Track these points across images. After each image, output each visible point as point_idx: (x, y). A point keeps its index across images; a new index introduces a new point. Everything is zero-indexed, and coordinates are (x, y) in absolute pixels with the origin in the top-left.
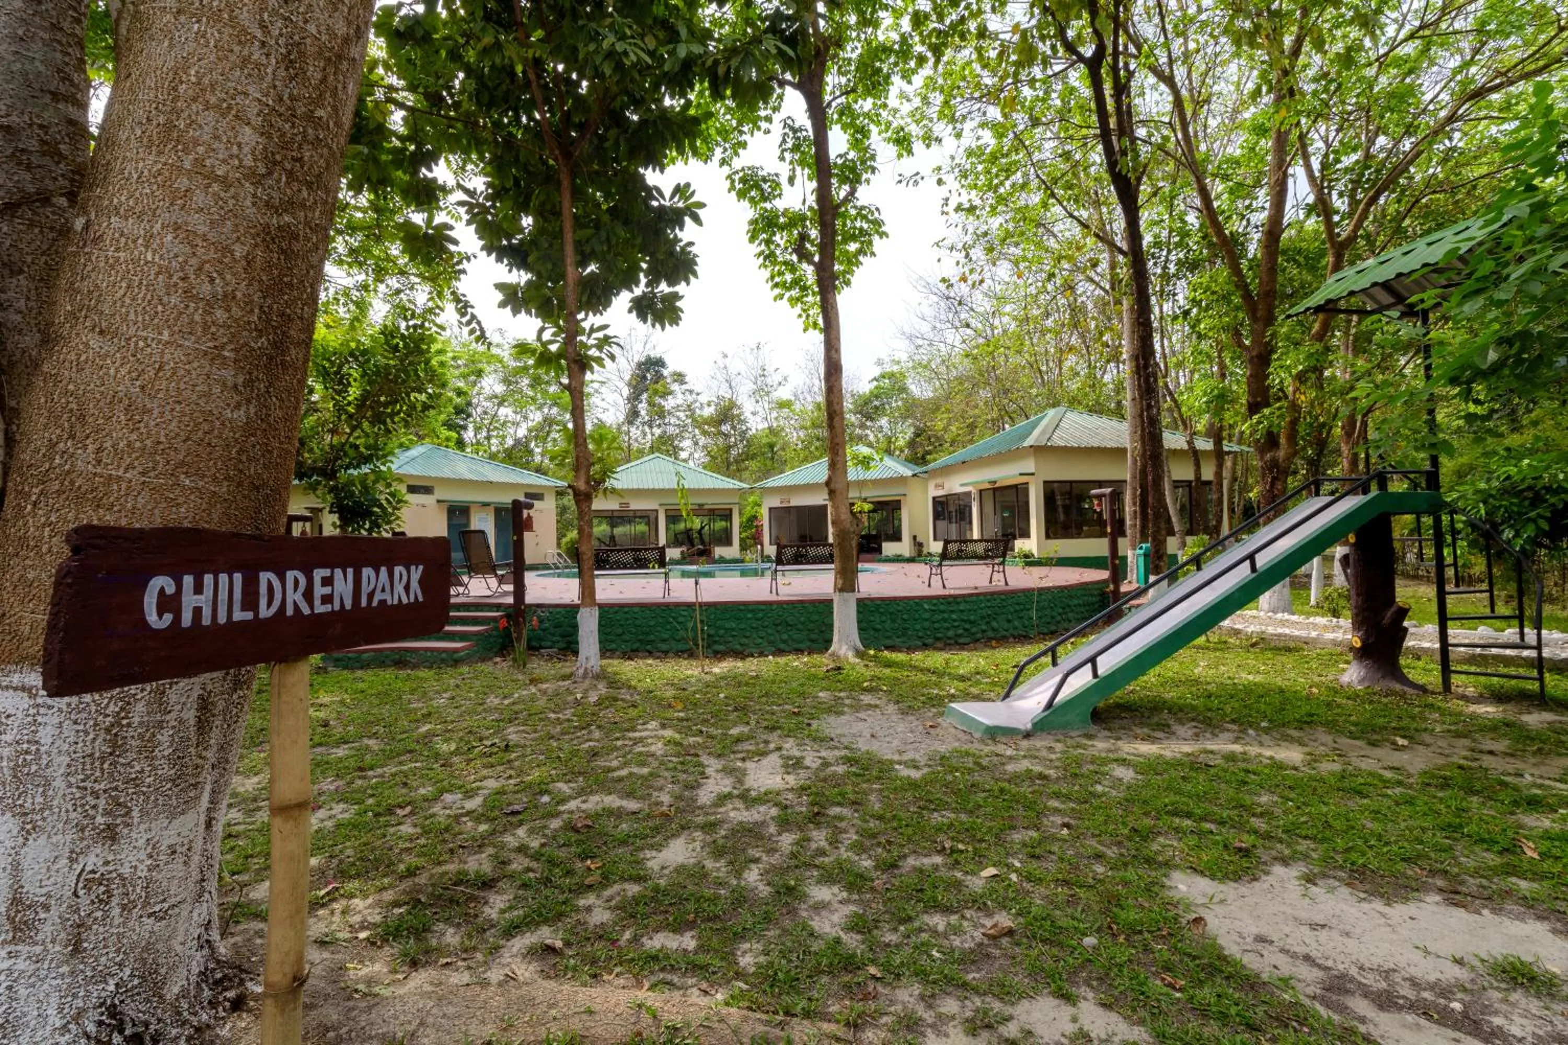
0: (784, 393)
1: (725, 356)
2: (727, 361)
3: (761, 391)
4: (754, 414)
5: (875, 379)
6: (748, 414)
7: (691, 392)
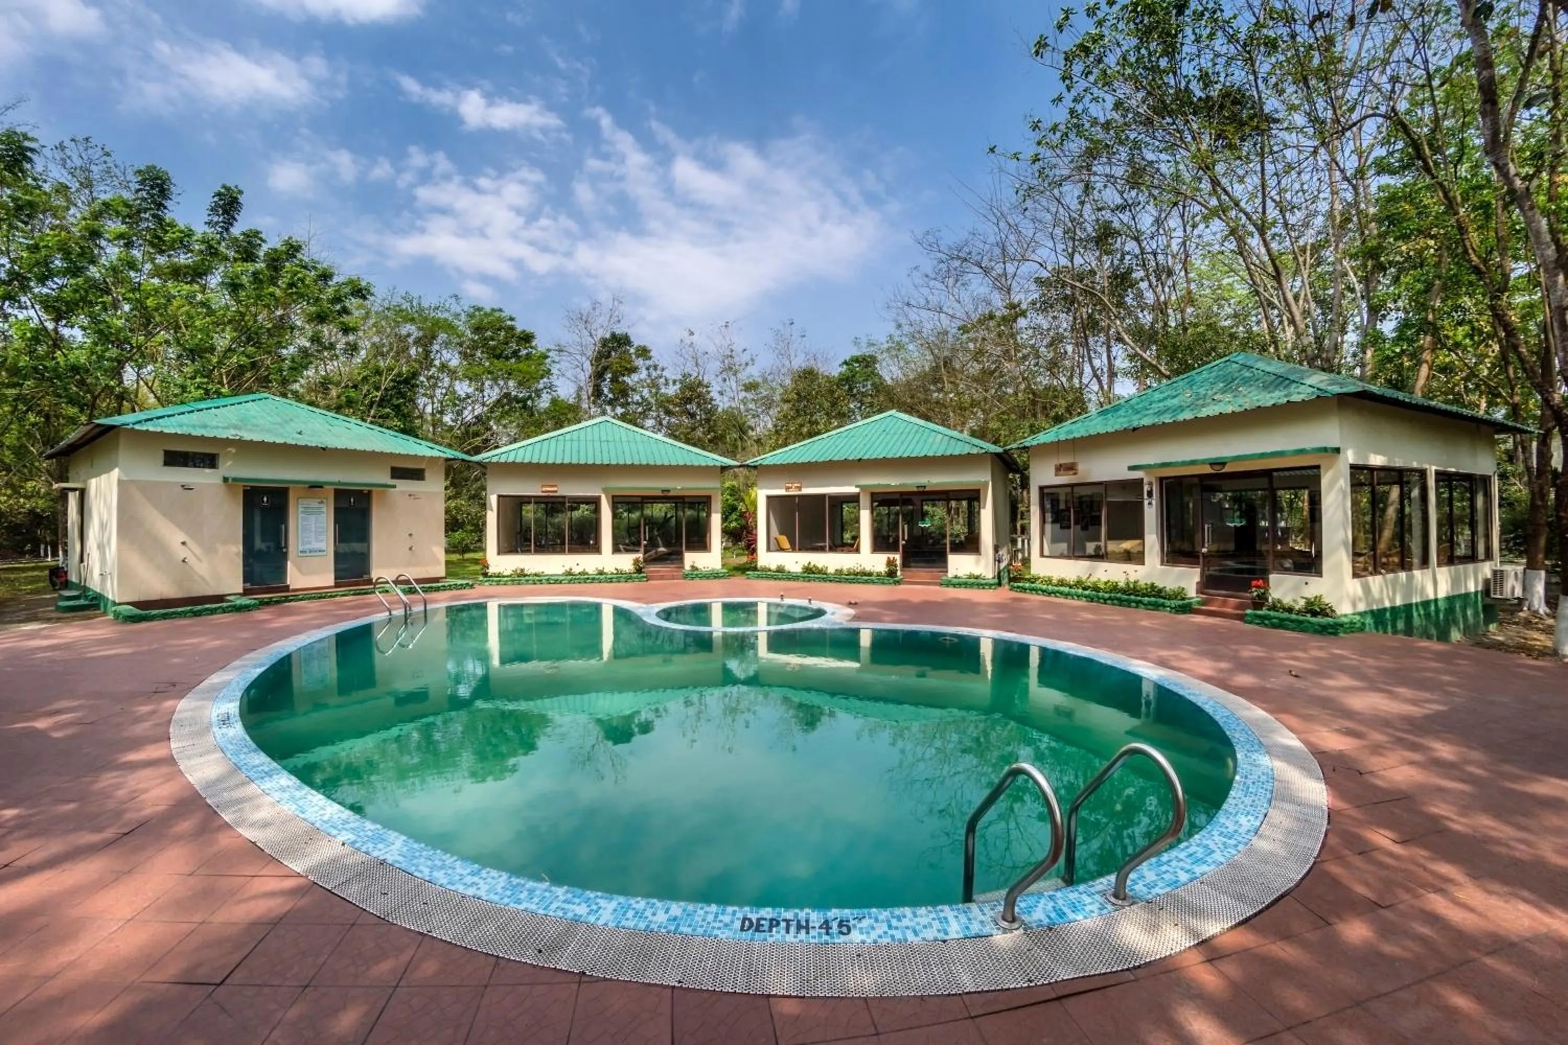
0: (753, 373)
1: (692, 334)
2: (694, 338)
3: (730, 369)
4: (721, 393)
5: (845, 363)
6: (714, 394)
7: (655, 367)
